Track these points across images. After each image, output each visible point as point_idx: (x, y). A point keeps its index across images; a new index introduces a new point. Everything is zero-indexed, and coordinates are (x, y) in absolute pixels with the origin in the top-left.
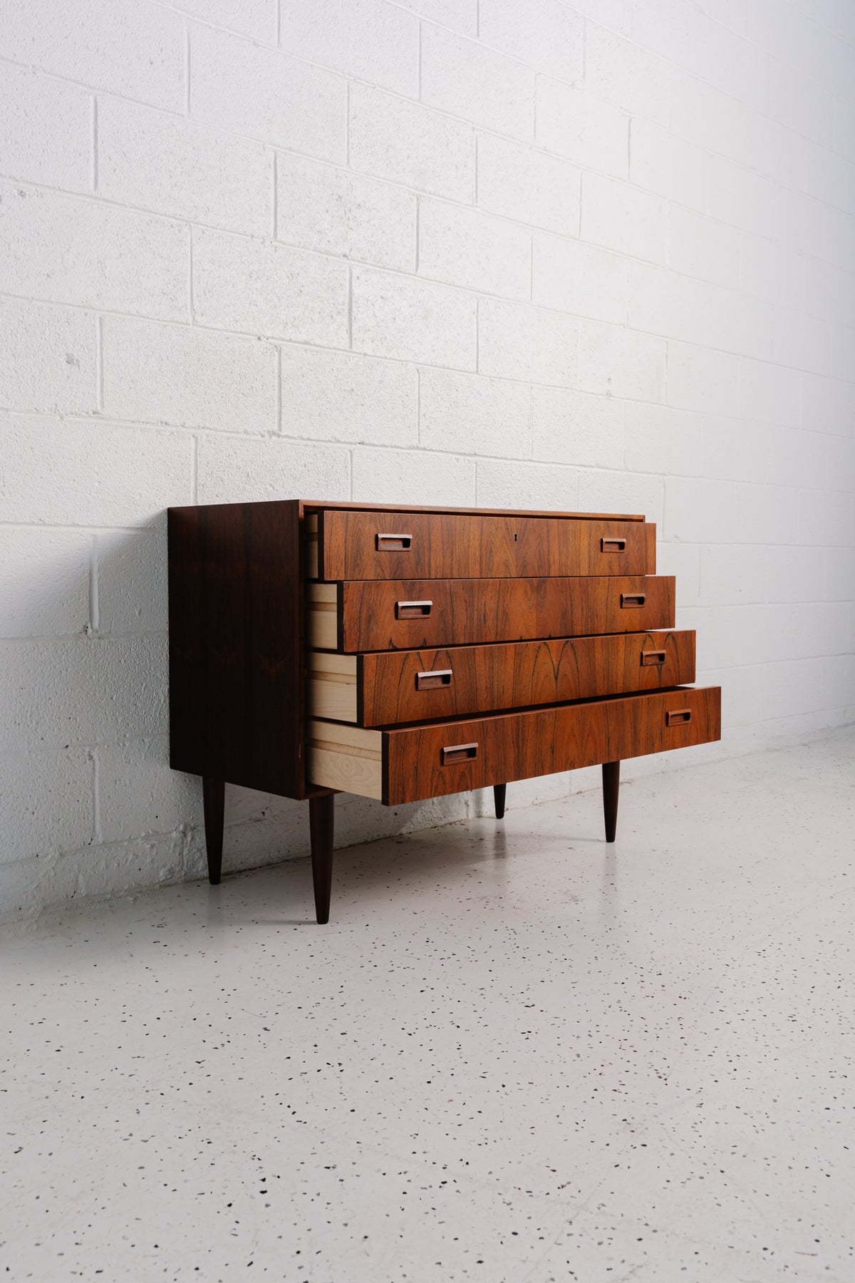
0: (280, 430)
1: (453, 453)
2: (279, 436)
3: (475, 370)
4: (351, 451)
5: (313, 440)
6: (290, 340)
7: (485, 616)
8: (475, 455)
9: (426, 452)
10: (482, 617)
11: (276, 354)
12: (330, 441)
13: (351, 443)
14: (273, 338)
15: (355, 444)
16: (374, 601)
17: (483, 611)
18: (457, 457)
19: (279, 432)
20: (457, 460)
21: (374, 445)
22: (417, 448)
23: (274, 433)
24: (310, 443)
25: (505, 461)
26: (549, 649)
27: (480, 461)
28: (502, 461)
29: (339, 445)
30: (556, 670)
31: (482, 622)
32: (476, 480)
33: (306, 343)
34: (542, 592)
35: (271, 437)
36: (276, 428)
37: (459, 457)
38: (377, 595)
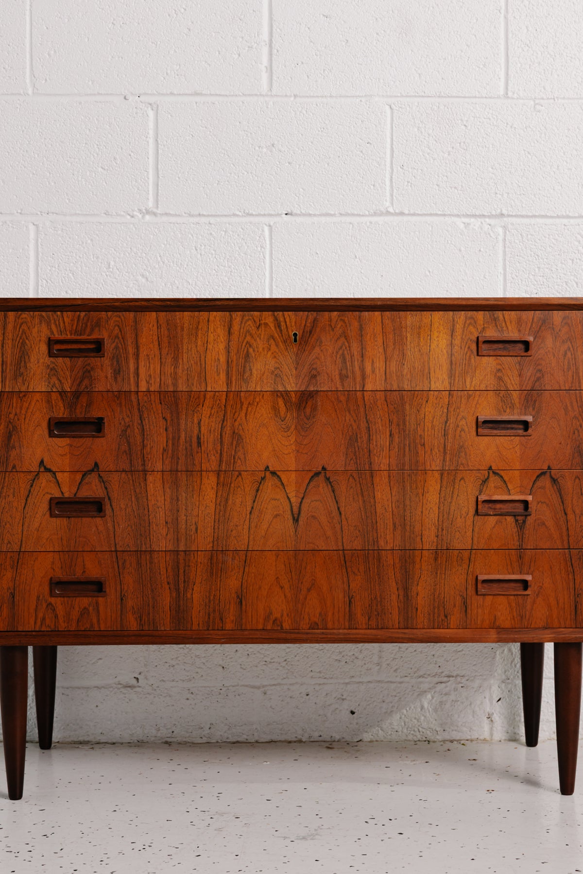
0: (157, 207)
1: (458, 216)
2: (155, 214)
3: (502, 92)
4: (270, 226)
5: (208, 216)
6: (172, 94)
7: (199, 438)
8: (502, 215)
9: (405, 218)
10: (195, 439)
11: (151, 114)
12: (234, 215)
13: (270, 215)
14: (145, 94)
15: (279, 215)
16: (16, 414)
17: (196, 432)
18: (466, 220)
19: (155, 210)
20: (467, 225)
21: (310, 215)
22: (388, 213)
23: (148, 212)
24: (203, 220)
25: (565, 221)
26: (281, 481)
27: (512, 224)
28: (558, 221)
29: (252, 219)
30: (295, 509)
31: (195, 445)
32: (505, 252)
33: (197, 94)
34: (308, 410)
35: (143, 217)
36: (151, 204)
37: (472, 220)
38: (21, 408)
